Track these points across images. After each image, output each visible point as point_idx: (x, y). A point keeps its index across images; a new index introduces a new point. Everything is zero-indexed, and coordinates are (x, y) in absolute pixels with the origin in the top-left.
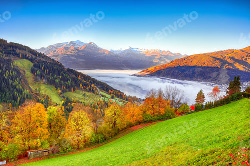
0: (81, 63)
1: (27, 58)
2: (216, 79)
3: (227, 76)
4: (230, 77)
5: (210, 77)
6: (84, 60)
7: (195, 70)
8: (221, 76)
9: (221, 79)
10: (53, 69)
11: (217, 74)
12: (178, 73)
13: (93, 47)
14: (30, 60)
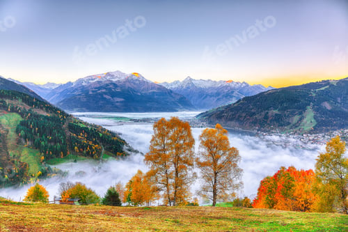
0: (117, 104)
1: (17, 112)
2: (297, 127)
3: (313, 120)
4: (316, 123)
5: (289, 124)
6: (122, 100)
7: (267, 113)
8: (305, 120)
9: (303, 125)
10: (43, 126)
11: (298, 119)
12: (245, 117)
13: (136, 80)
14: (20, 114)
